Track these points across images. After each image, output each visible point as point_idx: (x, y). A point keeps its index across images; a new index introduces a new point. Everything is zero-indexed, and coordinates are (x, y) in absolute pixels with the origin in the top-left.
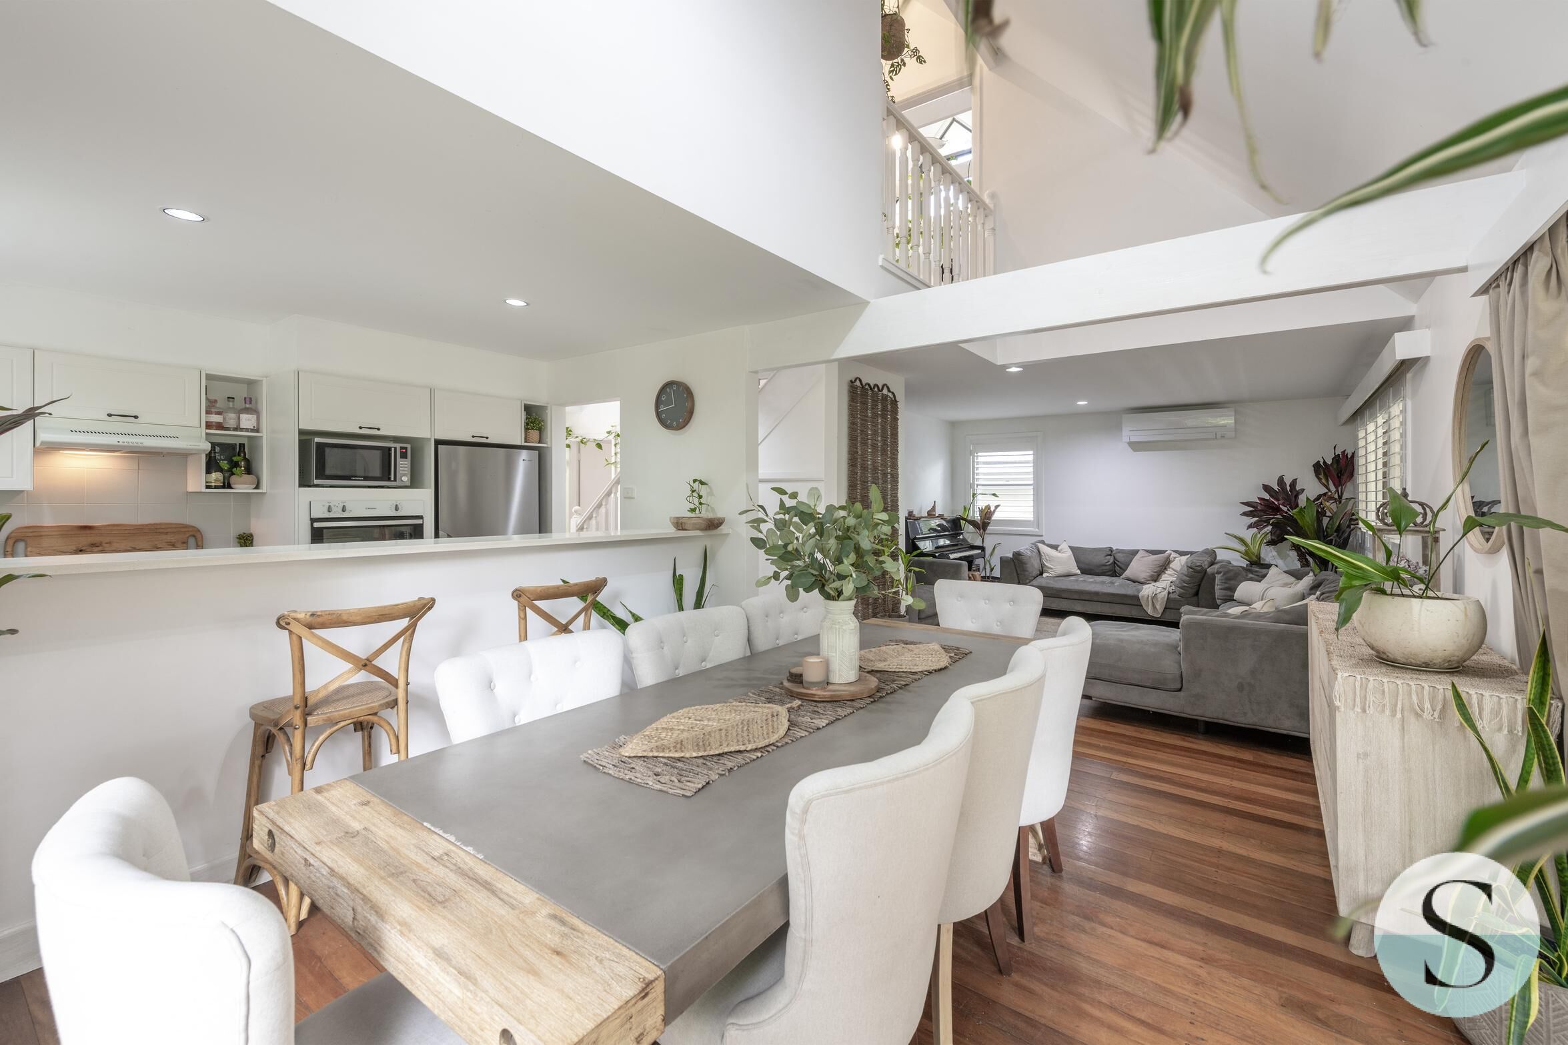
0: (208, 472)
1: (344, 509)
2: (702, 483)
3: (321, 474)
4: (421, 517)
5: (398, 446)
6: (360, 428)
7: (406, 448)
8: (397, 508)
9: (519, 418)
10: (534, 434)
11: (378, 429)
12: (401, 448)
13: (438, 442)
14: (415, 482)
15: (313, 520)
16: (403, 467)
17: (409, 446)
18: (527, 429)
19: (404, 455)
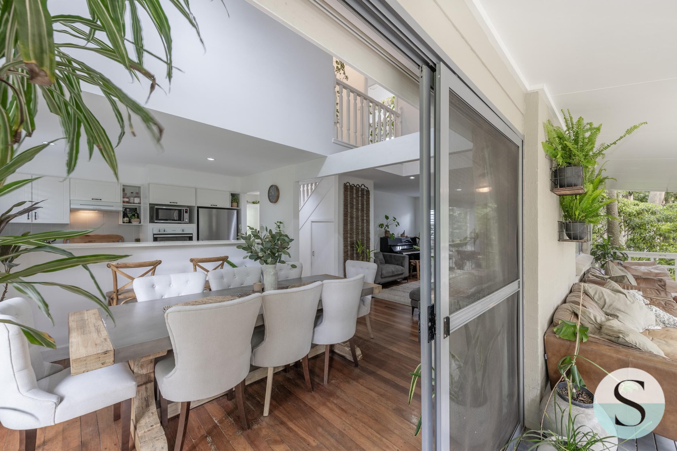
0: (124, 217)
1: (164, 231)
2: (280, 223)
3: (157, 219)
4: (192, 234)
5: (184, 209)
6: (170, 203)
7: (187, 210)
8: (183, 231)
9: (229, 198)
10: (235, 204)
11: (177, 203)
12: (186, 209)
13: (198, 207)
14: (191, 221)
15: (154, 234)
16: (186, 216)
17: (188, 209)
18: (232, 203)
19: (186, 212)
